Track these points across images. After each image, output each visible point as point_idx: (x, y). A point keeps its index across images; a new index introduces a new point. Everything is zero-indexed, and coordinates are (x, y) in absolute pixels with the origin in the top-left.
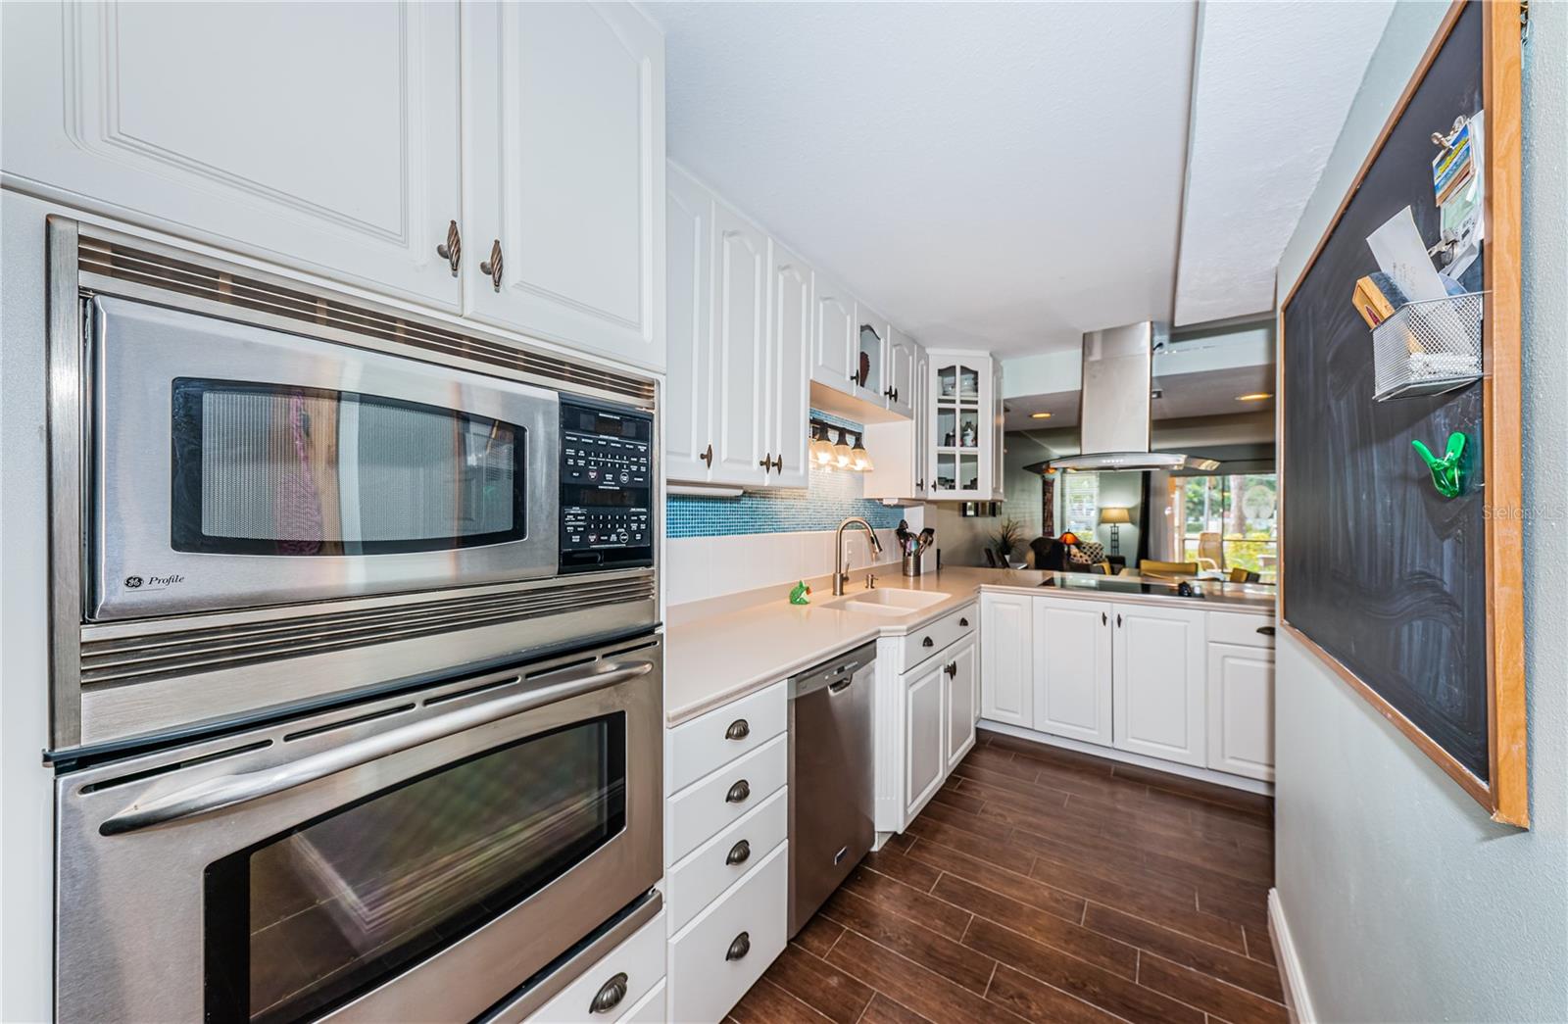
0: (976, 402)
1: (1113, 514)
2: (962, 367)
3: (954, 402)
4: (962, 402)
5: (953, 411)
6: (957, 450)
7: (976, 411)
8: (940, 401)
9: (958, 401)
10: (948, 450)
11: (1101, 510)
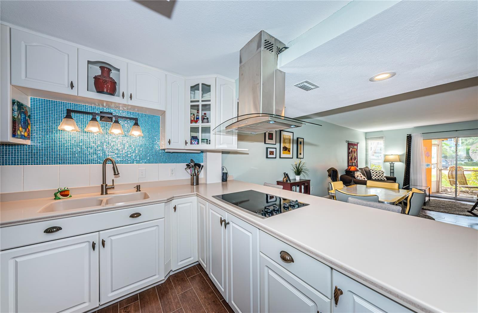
0: (210, 101)
1: (391, 158)
2: (202, 84)
3: (198, 101)
4: (202, 101)
5: (198, 106)
6: (200, 124)
7: (210, 105)
8: (191, 102)
9: (200, 101)
10: (194, 125)
11: (385, 155)
